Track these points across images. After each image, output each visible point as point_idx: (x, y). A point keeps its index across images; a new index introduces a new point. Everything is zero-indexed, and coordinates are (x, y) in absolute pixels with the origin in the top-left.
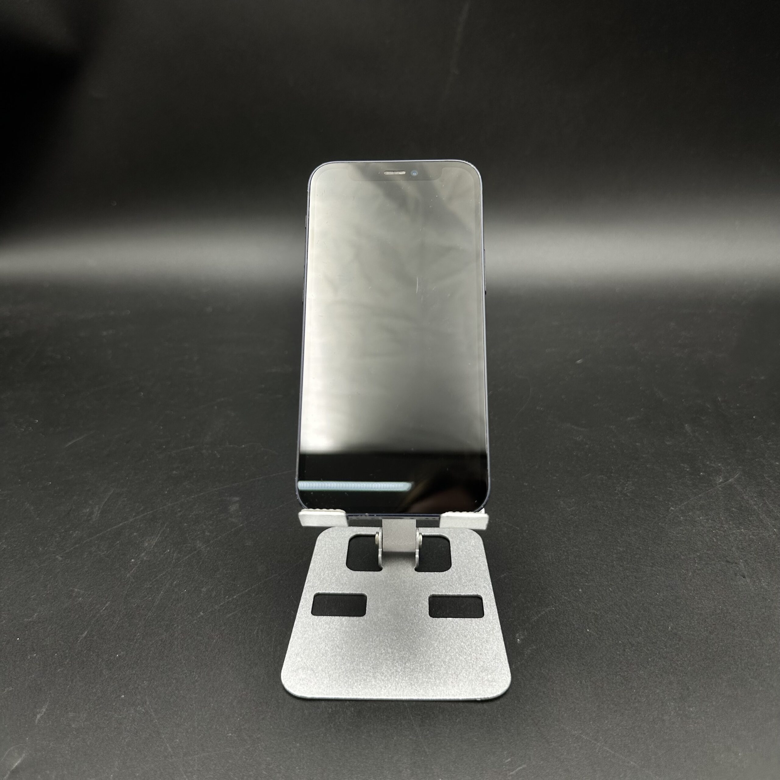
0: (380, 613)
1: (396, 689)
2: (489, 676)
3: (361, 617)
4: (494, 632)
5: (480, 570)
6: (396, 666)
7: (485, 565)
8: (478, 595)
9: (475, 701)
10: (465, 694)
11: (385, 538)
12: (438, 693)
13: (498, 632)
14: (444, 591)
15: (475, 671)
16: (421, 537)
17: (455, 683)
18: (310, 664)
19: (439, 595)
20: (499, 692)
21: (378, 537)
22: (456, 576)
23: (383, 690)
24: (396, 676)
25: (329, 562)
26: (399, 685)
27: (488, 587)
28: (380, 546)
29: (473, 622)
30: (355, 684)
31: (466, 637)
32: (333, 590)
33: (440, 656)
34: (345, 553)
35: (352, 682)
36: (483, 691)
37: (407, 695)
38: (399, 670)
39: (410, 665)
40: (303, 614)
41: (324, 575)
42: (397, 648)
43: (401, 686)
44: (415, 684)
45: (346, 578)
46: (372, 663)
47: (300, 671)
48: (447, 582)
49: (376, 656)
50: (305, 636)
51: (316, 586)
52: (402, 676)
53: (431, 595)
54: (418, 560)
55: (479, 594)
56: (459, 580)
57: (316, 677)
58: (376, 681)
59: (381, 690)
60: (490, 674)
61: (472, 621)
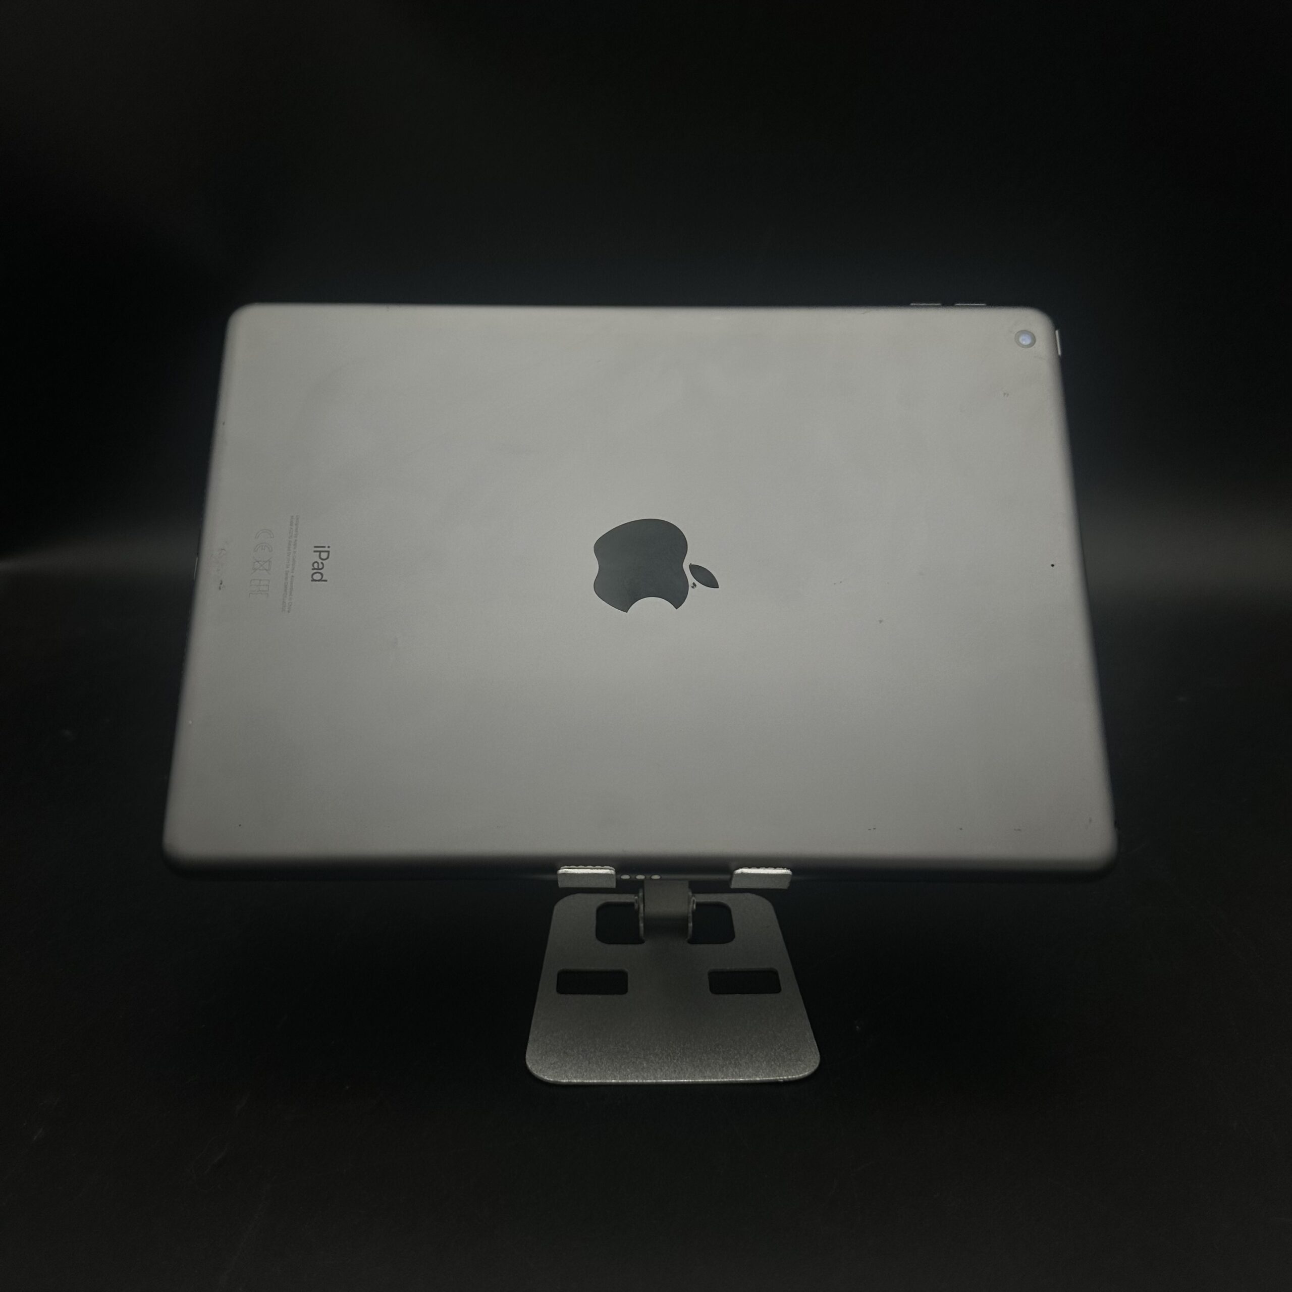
1: (675, 1071)
2: (793, 1055)
3: (623, 995)
4: (795, 1008)
5: (773, 940)
6: (673, 1047)
7: (779, 933)
8: (772, 969)
10: (764, 1076)
11: (648, 904)
14: (728, 966)
16: (695, 904)
17: (749, 1064)
19: (722, 970)
20: (806, 1072)
21: (639, 904)
22: (742, 948)
24: (673, 1058)
27: (783, 958)
30: (623, 1067)
34: (593, 924)
35: (618, 1065)
36: (786, 1072)
38: (677, 1052)
39: (691, 1045)
40: (546, 992)
42: (672, 1027)
43: (681, 1067)
44: (698, 1065)
45: (598, 952)
46: (642, 1044)
48: (731, 954)
49: (646, 1036)
52: (681, 1058)
53: (711, 970)
54: (692, 932)
57: (571, 1061)
58: (648, 1064)
59: (656, 1073)
61: (766, 997)
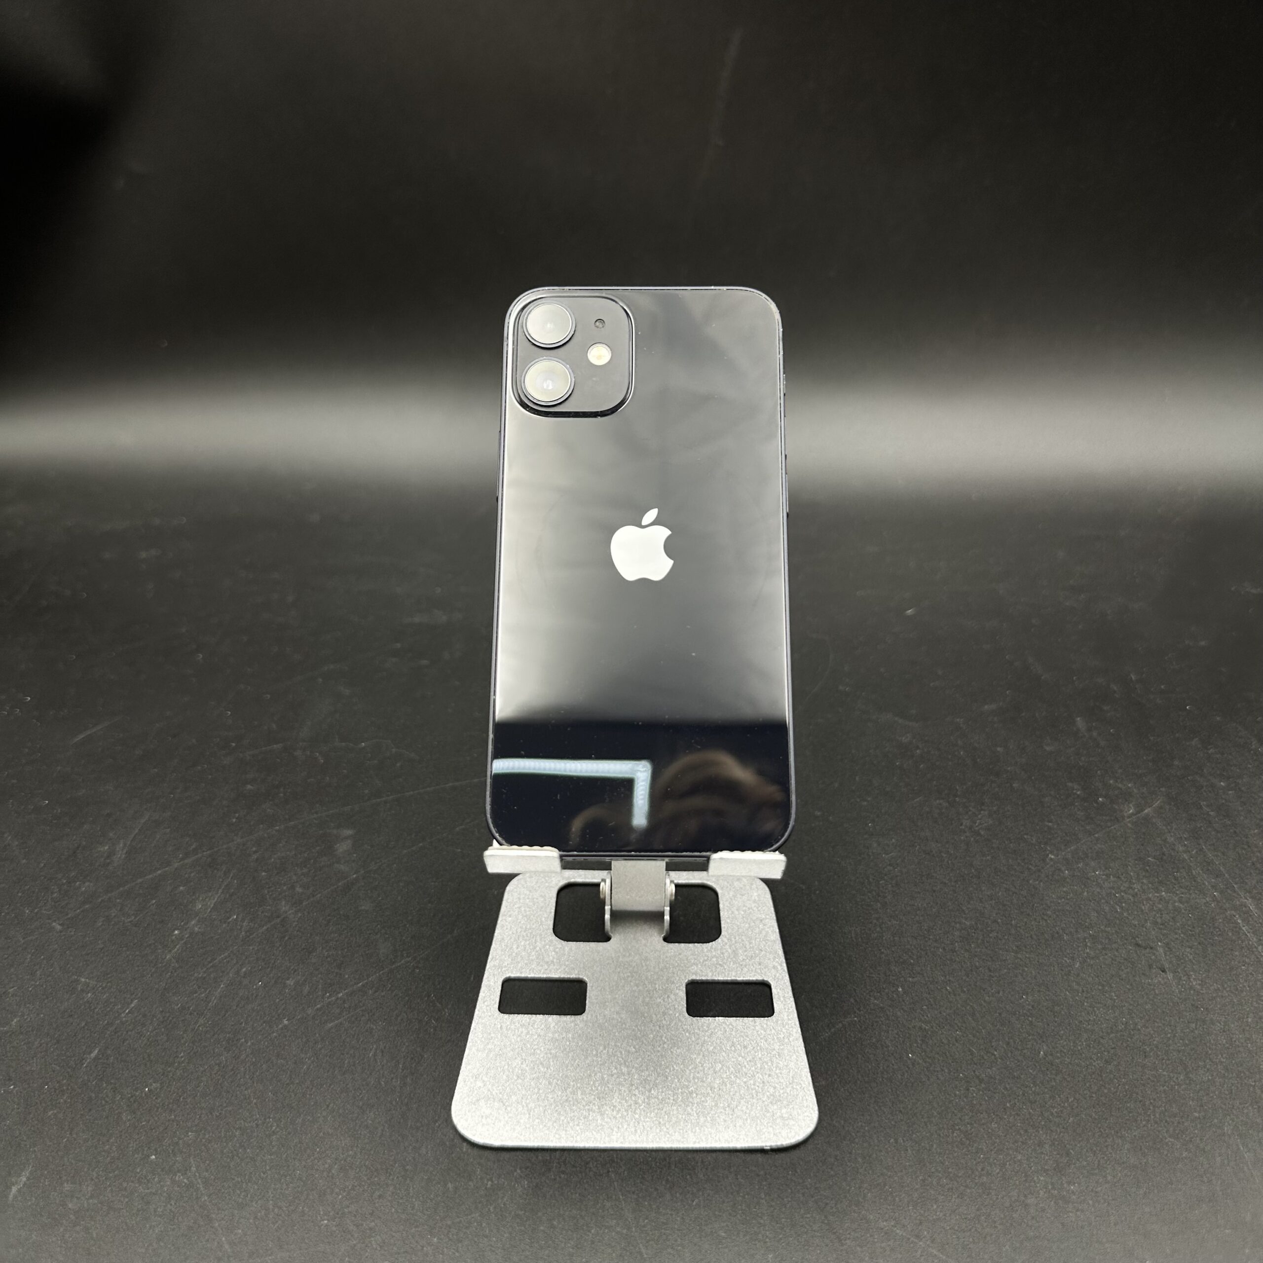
0: (608, 1009)
2: (784, 1111)
3: (579, 1017)
4: (791, 1039)
5: (768, 940)
6: (635, 1095)
7: (775, 932)
8: (763, 980)
9: (762, 1151)
10: (746, 1139)
11: (616, 888)
12: (703, 1138)
13: (797, 1039)
14: (710, 974)
15: (760, 1103)
16: (673, 887)
17: (729, 1122)
18: (498, 1092)
19: (702, 980)
20: (799, 1135)
21: (605, 888)
22: (729, 950)
23: (614, 1133)
24: (635, 1111)
25: (526, 928)
26: (641, 1124)
27: (779, 968)
28: (608, 901)
29: (757, 1024)
31: (745, 1047)
32: (533, 972)
33: (705, 1079)
34: (551, 913)
35: (565, 1121)
36: (774, 1134)
37: (653, 1142)
38: (641, 1102)
39: (658, 1092)
40: (485, 1010)
41: (517, 948)
42: (636, 1065)
44: (665, 1124)
45: (553, 953)
46: (597, 1090)
47: (482, 1103)
48: (714, 959)
49: (603, 1078)
50: (490, 1046)
51: (505, 967)
52: (644, 1111)
53: (689, 980)
54: (668, 925)
55: (765, 979)
56: (734, 957)
57: (508, 1113)
58: (603, 1119)
60: (785, 1108)
61: (755, 1022)
